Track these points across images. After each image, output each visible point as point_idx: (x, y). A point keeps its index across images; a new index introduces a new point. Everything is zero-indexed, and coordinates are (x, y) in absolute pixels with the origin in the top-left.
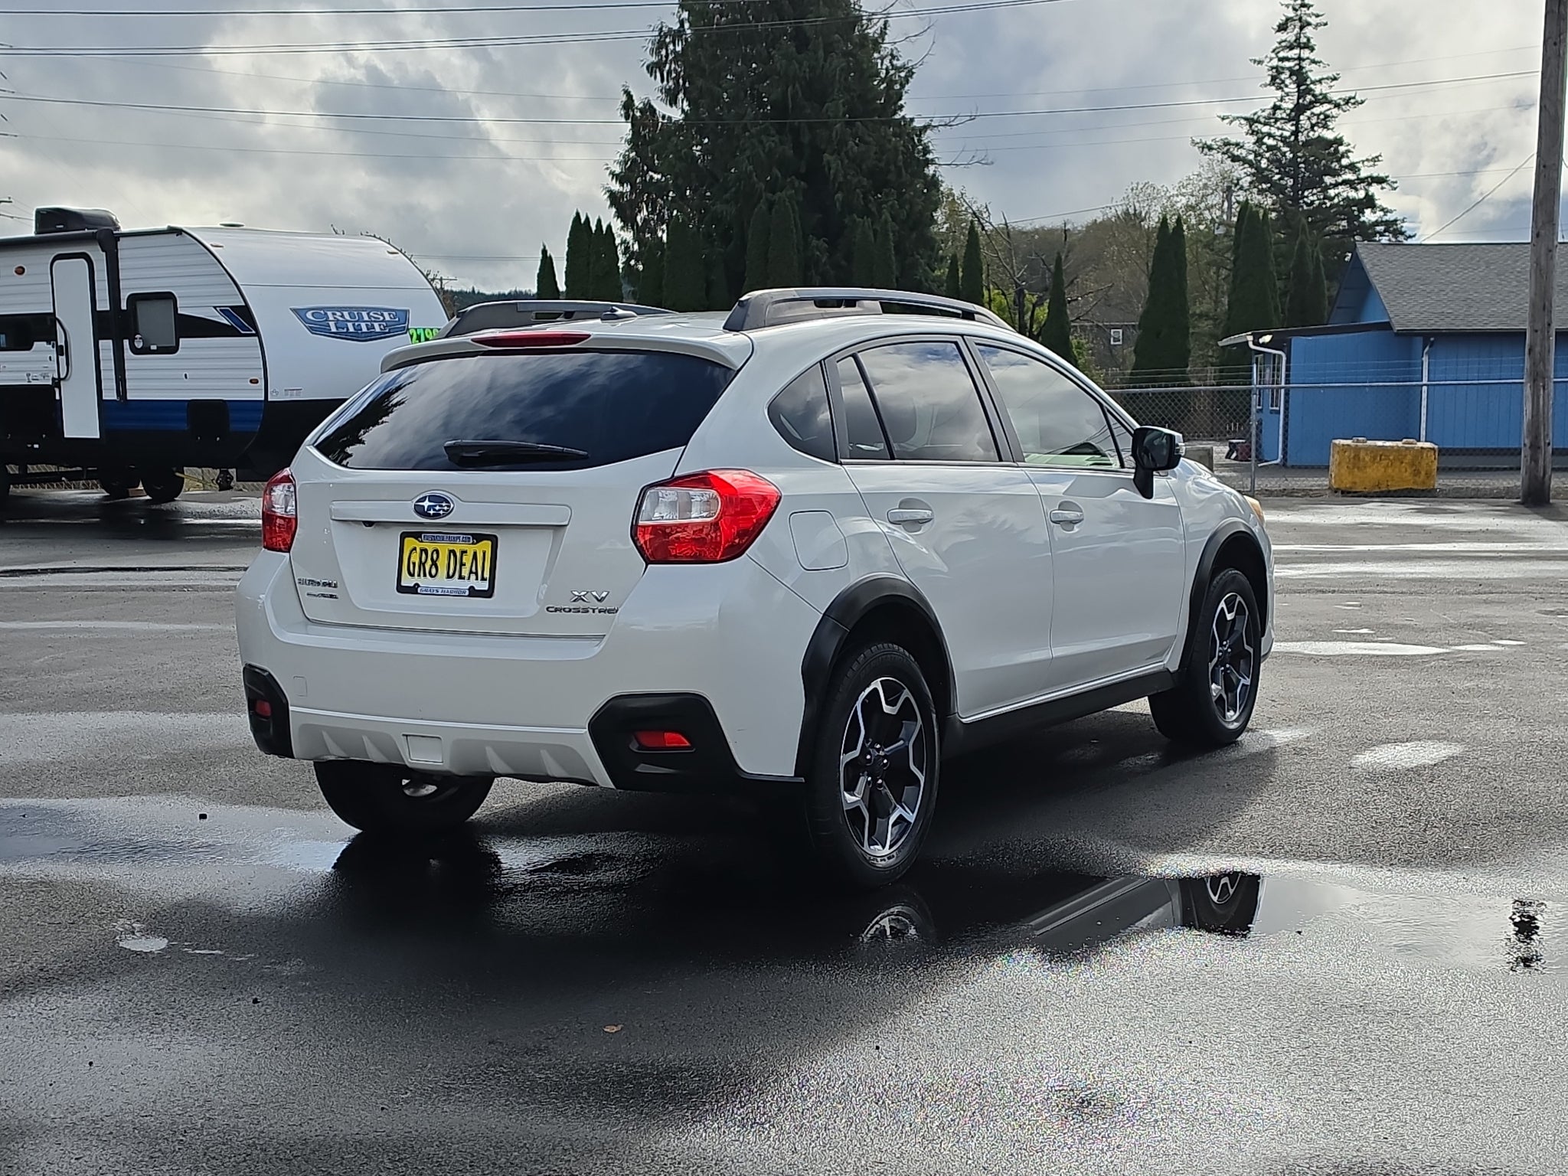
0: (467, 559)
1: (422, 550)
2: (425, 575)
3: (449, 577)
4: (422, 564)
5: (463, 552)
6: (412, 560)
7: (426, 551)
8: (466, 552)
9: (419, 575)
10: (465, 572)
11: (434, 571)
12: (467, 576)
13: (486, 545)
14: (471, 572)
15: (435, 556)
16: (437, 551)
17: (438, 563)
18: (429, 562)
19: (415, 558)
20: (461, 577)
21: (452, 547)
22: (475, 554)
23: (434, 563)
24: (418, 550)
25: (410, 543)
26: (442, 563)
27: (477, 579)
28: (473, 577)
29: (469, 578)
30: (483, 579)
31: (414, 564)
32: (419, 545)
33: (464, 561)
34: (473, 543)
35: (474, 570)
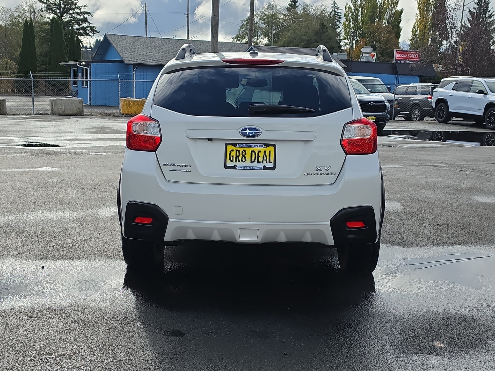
0: (261, 154)
1: (236, 151)
2: (239, 161)
3: (252, 162)
4: (237, 157)
5: (259, 152)
6: (232, 155)
7: (239, 151)
8: (260, 151)
9: (236, 161)
10: (260, 160)
11: (244, 160)
12: (261, 162)
13: (271, 149)
14: (263, 160)
15: (244, 153)
16: (245, 151)
17: (246, 156)
18: (241, 156)
19: (233, 154)
20: (258, 162)
21: (253, 149)
22: (265, 152)
23: (244, 156)
24: (235, 151)
25: (230, 148)
26: (248, 156)
27: (267, 162)
28: (265, 162)
29: (263, 162)
30: (270, 162)
31: (233, 157)
32: (235, 149)
33: (259, 155)
34: (264, 148)
35: (265, 158)
